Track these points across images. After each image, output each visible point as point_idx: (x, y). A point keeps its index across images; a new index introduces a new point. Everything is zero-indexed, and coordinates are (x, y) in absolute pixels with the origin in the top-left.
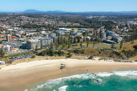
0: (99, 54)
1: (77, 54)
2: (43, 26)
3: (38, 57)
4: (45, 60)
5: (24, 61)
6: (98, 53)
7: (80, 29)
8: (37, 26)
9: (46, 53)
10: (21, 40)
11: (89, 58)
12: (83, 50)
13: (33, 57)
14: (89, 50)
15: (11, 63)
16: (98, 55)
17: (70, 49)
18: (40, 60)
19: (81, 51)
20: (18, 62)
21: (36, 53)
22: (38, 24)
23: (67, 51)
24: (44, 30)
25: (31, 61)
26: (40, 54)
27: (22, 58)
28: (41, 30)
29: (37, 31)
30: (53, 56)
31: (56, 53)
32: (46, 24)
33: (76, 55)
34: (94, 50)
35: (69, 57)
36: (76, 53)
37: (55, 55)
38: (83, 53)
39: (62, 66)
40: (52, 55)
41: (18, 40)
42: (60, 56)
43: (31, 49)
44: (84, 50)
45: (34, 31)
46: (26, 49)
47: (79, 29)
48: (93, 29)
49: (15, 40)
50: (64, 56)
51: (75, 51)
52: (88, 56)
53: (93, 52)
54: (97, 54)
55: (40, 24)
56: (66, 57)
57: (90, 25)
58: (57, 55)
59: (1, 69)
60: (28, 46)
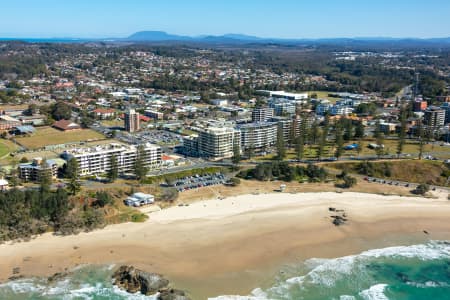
0: (442, 179)
1: (370, 179)
2: (214, 85)
3: (247, 185)
4: (270, 192)
5: (211, 196)
6: (437, 175)
7: (334, 94)
8: (194, 83)
9: (270, 172)
10: (167, 129)
11: (414, 193)
12: (385, 163)
13: (232, 184)
14: (405, 164)
15: (172, 201)
16: (439, 183)
17: (342, 160)
18: (257, 194)
19: (380, 168)
20: (192, 198)
21: (236, 169)
22: (196, 78)
23: (332, 166)
24: (223, 98)
25: (230, 196)
26: (252, 175)
27: (199, 186)
28: (214, 97)
29: (204, 100)
30: (294, 182)
31: (300, 171)
32: (223, 76)
33: (365, 179)
34: (423, 164)
35: (346, 186)
36: (364, 173)
37: (298, 177)
38: (388, 174)
39: (334, 214)
40: (288, 179)
41: (159, 129)
42: (315, 181)
43: (216, 159)
44: (391, 164)
45: (194, 101)
46: (198, 156)
47: (331, 96)
48: (380, 94)
49: (151, 129)
50: (327, 182)
51: (361, 165)
52: (407, 186)
53: (421, 173)
54: (438, 180)
55: (203, 79)
56: (337, 186)
57: (364, 83)
58: (306, 179)
59: (147, 217)
60: (203, 148)
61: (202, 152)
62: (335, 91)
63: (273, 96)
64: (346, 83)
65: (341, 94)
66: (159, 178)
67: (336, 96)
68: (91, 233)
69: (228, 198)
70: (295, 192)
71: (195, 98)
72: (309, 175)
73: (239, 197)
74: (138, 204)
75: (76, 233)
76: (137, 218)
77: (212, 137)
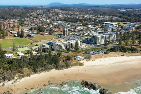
3: (112, 53)
4: (120, 56)
5: (101, 57)
8: (78, 19)
9: (118, 49)
10: (76, 35)
13: (106, 53)
15: (89, 59)
18: (116, 57)
20: (96, 58)
21: (106, 48)
22: (78, 18)
23: (138, 47)
25: (108, 57)
26: (112, 50)
27: (96, 54)
29: (84, 25)
31: (128, 49)
32: (86, 17)
37: (128, 51)
40: (125, 52)
41: (74, 35)
42: (134, 52)
43: (98, 45)
46: (92, 44)
49: (71, 35)
50: (138, 53)
55: (80, 18)
58: (130, 52)
59: (83, 64)
60: (93, 41)
61: (92, 42)
62: (125, 22)
63: (105, 23)
64: (127, 19)
65: (127, 23)
66: (82, 51)
67: (126, 24)
68: (67, 69)
70: (129, 56)
71: (80, 24)
72: (131, 50)
73: (110, 58)
74: (79, 60)
75: (63, 69)
76: (81, 64)
77: (96, 38)
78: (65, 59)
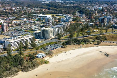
1: (102, 41)
3: (68, 47)
4: (78, 48)
5: (61, 52)
12: (103, 36)
13: (63, 47)
15: (51, 55)
21: (60, 42)
23: (89, 38)
27: (54, 49)
29: (17, 19)
32: (15, 10)
35: (98, 44)
37: (82, 43)
38: (106, 39)
40: (79, 44)
41: (14, 30)
43: (50, 39)
50: (91, 43)
52: (114, 42)
53: (115, 38)
56: (95, 44)
58: (84, 43)
59: (49, 61)
60: (43, 35)
61: (42, 37)
63: (39, 16)
67: (58, 15)
68: (35, 69)
69: (68, 52)
70: (85, 48)
71: (13, 18)
72: (84, 42)
73: (70, 51)
74: (42, 57)
75: (30, 70)
76: (46, 62)
77: (47, 32)
78: (28, 58)
